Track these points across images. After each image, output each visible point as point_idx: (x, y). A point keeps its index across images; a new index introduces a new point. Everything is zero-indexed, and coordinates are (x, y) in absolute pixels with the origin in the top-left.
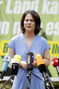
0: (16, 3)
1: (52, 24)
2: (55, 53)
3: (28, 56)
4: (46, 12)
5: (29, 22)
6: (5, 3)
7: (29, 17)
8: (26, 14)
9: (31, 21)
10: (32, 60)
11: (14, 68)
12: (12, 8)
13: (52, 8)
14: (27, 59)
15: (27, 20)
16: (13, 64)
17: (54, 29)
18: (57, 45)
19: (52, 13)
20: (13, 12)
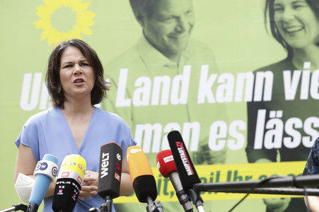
0: (138, 82)
1: (222, 124)
12: (129, 95)
13: (220, 90)
17: (227, 138)
18: (236, 172)
19: (220, 100)
20: (132, 104)
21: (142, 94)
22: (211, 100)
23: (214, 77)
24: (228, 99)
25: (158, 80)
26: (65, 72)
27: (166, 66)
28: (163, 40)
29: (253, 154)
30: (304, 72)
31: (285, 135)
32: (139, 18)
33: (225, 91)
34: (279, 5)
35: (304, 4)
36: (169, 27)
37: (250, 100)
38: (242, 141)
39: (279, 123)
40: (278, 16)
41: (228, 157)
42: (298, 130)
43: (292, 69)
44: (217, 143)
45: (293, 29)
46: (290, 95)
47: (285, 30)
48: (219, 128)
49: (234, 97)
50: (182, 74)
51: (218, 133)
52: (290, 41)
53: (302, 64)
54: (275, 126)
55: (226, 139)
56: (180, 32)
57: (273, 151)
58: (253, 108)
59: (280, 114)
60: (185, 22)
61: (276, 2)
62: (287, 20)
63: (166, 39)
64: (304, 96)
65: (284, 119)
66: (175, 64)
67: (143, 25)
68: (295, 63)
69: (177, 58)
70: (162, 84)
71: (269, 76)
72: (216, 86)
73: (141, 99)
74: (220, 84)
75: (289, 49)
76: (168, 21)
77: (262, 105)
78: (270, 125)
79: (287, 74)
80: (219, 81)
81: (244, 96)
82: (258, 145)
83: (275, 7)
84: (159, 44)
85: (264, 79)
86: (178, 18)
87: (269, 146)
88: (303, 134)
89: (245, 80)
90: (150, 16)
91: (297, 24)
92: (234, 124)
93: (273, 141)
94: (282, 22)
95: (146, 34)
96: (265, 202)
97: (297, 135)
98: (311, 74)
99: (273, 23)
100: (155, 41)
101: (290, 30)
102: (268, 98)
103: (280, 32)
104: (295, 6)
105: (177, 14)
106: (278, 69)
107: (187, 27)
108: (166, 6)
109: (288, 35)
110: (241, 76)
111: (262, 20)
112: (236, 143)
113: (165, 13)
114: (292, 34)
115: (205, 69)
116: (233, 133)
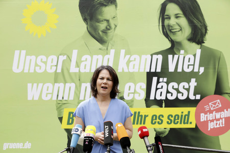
0: (83, 58)
1: (132, 85)
2: (137, 124)
3: (106, 127)
4: (123, 69)
5: (105, 81)
6: (69, 58)
7: (105, 74)
8: (101, 70)
9: (108, 79)
10: (111, 132)
11: (87, 143)
12: (78, 65)
13: (131, 64)
14: (105, 130)
15: (102, 79)
16: (85, 137)
18: (139, 113)
19: (131, 70)
20: (79, 71)
21: (85, 65)
22: (126, 70)
23: (128, 57)
24: (136, 70)
25: (95, 57)
26: (99, 81)
27: (100, 49)
28: (99, 33)
29: (149, 102)
30: (180, 56)
31: (168, 92)
32: (85, 20)
33: (134, 65)
34: (167, 15)
35: (183, 16)
36: (102, 26)
37: (149, 71)
38: (143, 95)
39: (165, 85)
40: (166, 22)
41: (135, 104)
42: (175, 89)
43: (174, 54)
44: (128, 96)
45: (175, 31)
46: (171, 69)
47: (170, 31)
48: (130, 87)
49: (139, 68)
50: (109, 54)
51: (129, 90)
52: (173, 37)
53: (179, 51)
54: (162, 86)
55: (134, 93)
56: (109, 29)
57: (161, 101)
58: (150, 76)
59: (165, 80)
60: (112, 23)
61: (165, 14)
62: (171, 25)
63: (101, 33)
64: (180, 70)
65: (168, 83)
66: (106, 48)
67: (87, 24)
68: (175, 50)
69: (107, 44)
70: (97, 59)
71: (160, 57)
72: (129, 62)
73: (85, 69)
74: (132, 61)
75: (172, 42)
76: (102, 22)
77: (155, 74)
78: (159, 86)
79: (170, 57)
80: (131, 59)
81: (145, 68)
82: (152, 97)
83: (165, 17)
84: (96, 36)
85: (157, 59)
86: (108, 21)
87: (158, 98)
88: (178, 92)
89: (146, 59)
90: (91, 19)
91: (177, 27)
92: (139, 85)
93: (161, 96)
94: (169, 26)
95: (89, 29)
96: (155, 131)
97: (175, 93)
98: (184, 57)
99: (163, 26)
100: (94, 34)
101: (173, 31)
102: (159, 70)
103: (167, 32)
104: (177, 17)
105: (108, 19)
106: (165, 53)
107: (113, 26)
108: (101, 13)
109: (172, 34)
110: (144, 57)
111: (158, 24)
112: (139, 96)
113: (100, 17)
114: (174, 33)
115: (123, 52)
116: (138, 90)
